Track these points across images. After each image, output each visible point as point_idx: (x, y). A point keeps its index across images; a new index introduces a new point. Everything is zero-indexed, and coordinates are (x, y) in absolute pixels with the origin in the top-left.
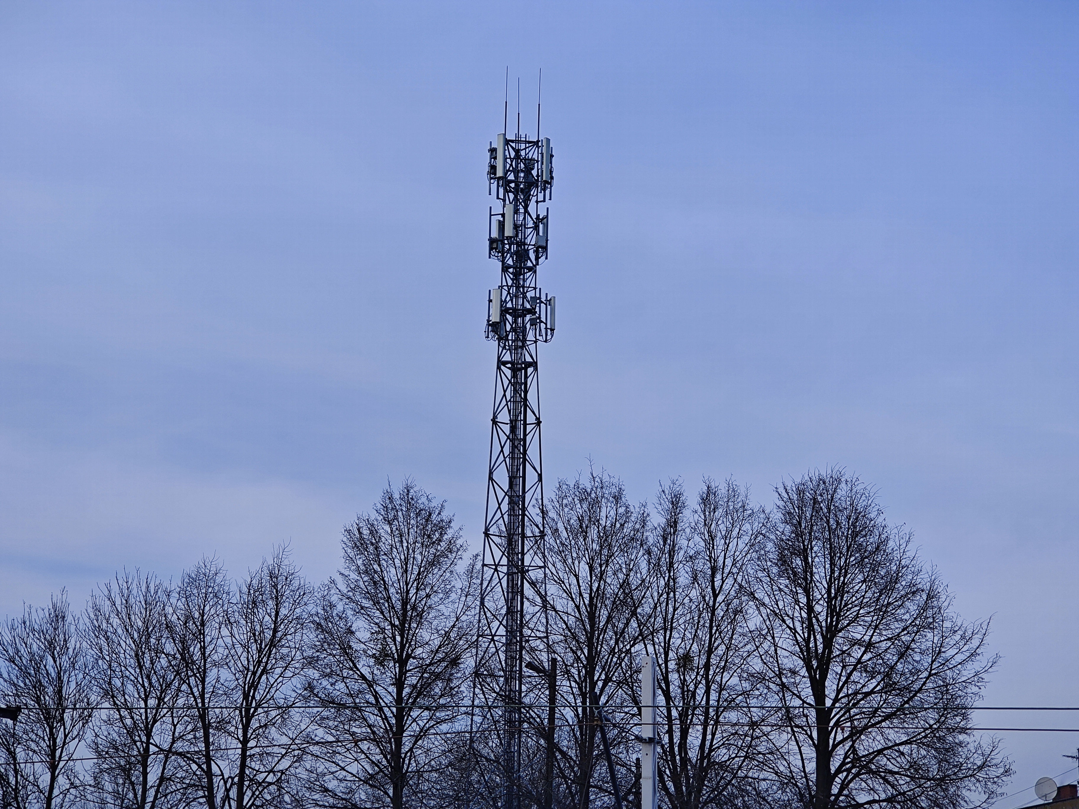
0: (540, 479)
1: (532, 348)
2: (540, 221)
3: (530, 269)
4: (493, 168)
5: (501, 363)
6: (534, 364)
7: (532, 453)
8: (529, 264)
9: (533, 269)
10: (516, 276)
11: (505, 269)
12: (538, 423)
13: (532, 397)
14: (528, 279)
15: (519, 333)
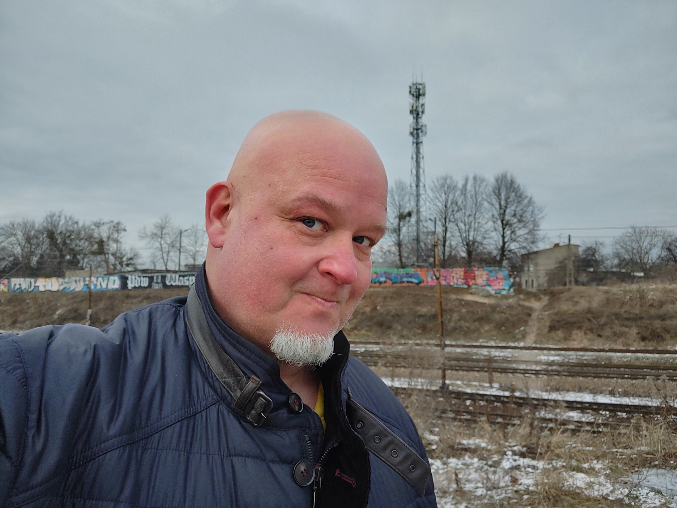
0: (424, 172)
1: (421, 138)
2: (423, 105)
4: (410, 92)
5: (413, 143)
6: (421, 142)
7: (422, 165)
9: (421, 118)
10: (417, 120)
11: (414, 118)
12: (423, 157)
13: (421, 151)
14: (420, 120)
15: (418, 134)
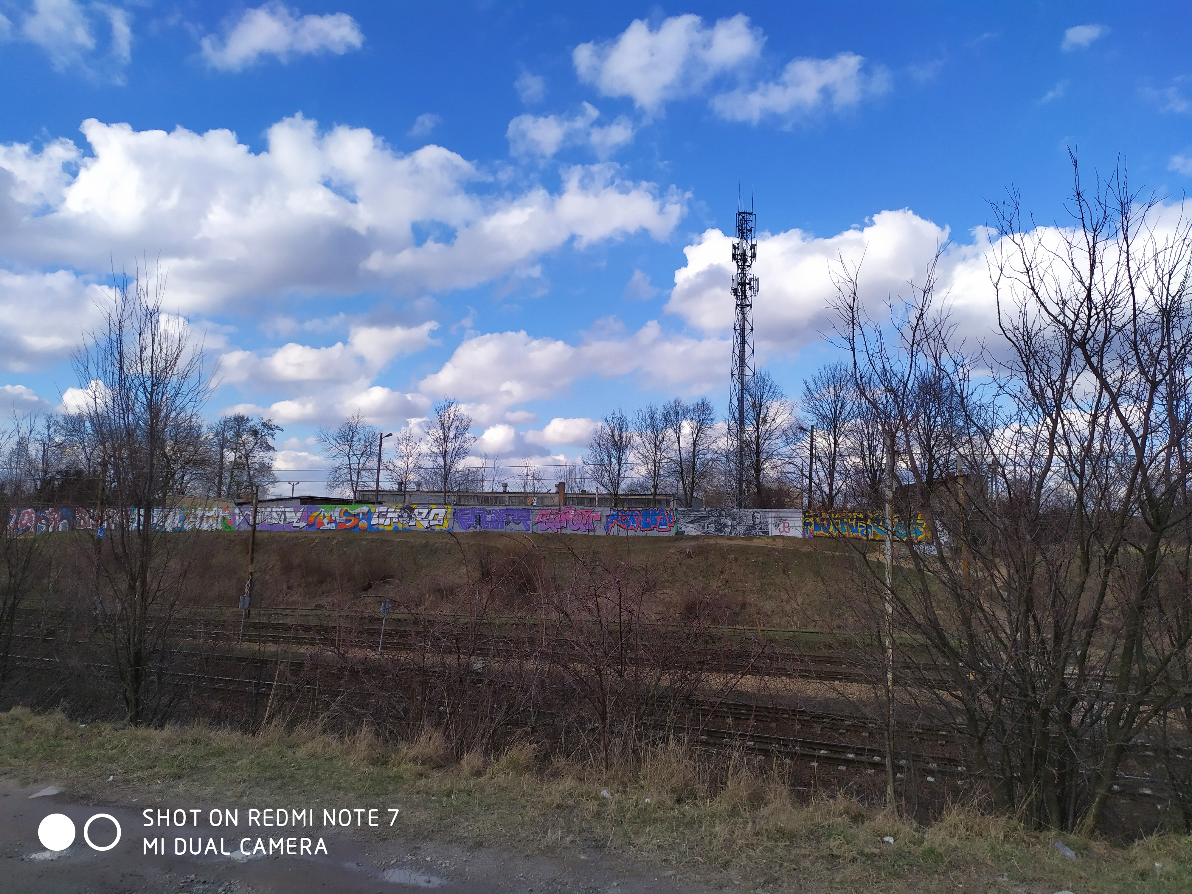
0: (753, 352)
1: (749, 299)
2: (753, 247)
3: (748, 266)
5: (737, 305)
6: (750, 305)
7: (749, 341)
8: (748, 264)
9: (750, 266)
10: (742, 269)
11: (738, 266)
12: (752, 329)
13: (749, 319)
14: (748, 271)
15: (744, 292)
